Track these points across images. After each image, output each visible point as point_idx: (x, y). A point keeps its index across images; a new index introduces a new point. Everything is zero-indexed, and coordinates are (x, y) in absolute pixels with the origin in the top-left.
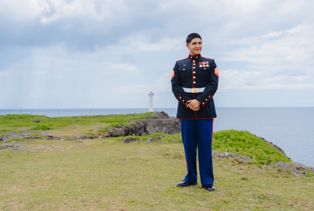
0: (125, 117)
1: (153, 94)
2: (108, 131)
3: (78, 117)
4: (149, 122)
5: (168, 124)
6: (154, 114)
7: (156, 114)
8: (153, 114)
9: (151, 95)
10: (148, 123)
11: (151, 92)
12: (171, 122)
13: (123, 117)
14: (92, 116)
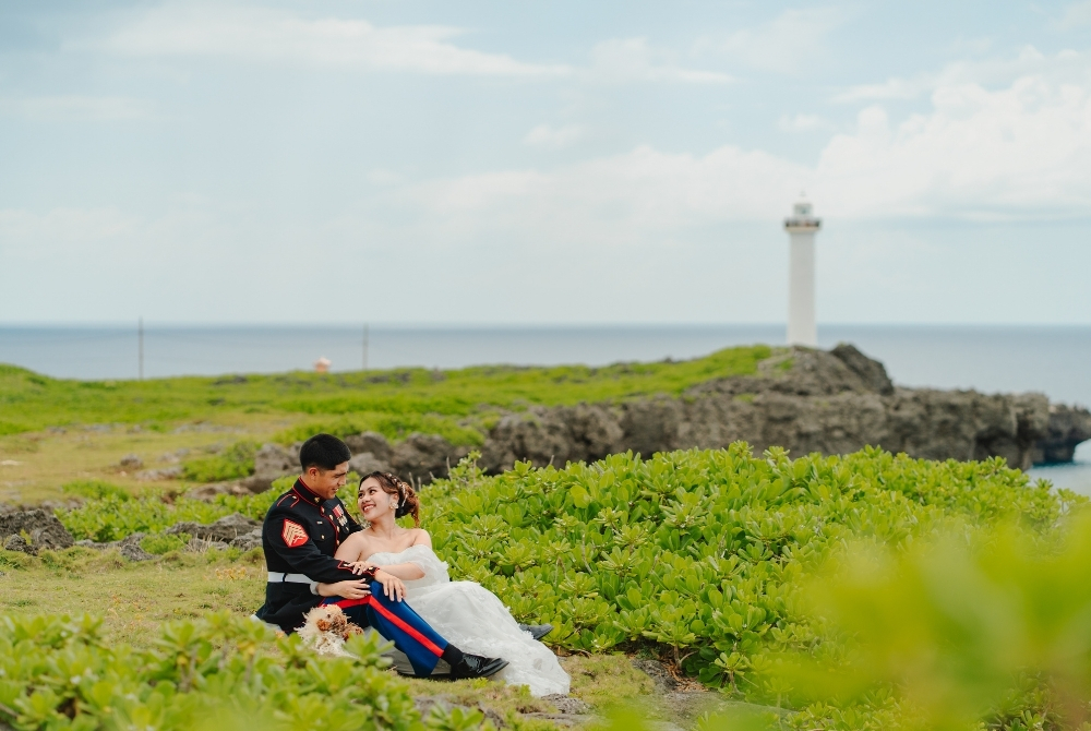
0: (578, 382)
1: (817, 224)
2: (252, 472)
3: (256, 379)
4: (696, 417)
5: (838, 434)
6: (776, 366)
7: (787, 366)
8: (769, 362)
9: (803, 225)
10: (683, 429)
11: (803, 209)
12: (867, 419)
13: (559, 380)
14: (354, 375)
